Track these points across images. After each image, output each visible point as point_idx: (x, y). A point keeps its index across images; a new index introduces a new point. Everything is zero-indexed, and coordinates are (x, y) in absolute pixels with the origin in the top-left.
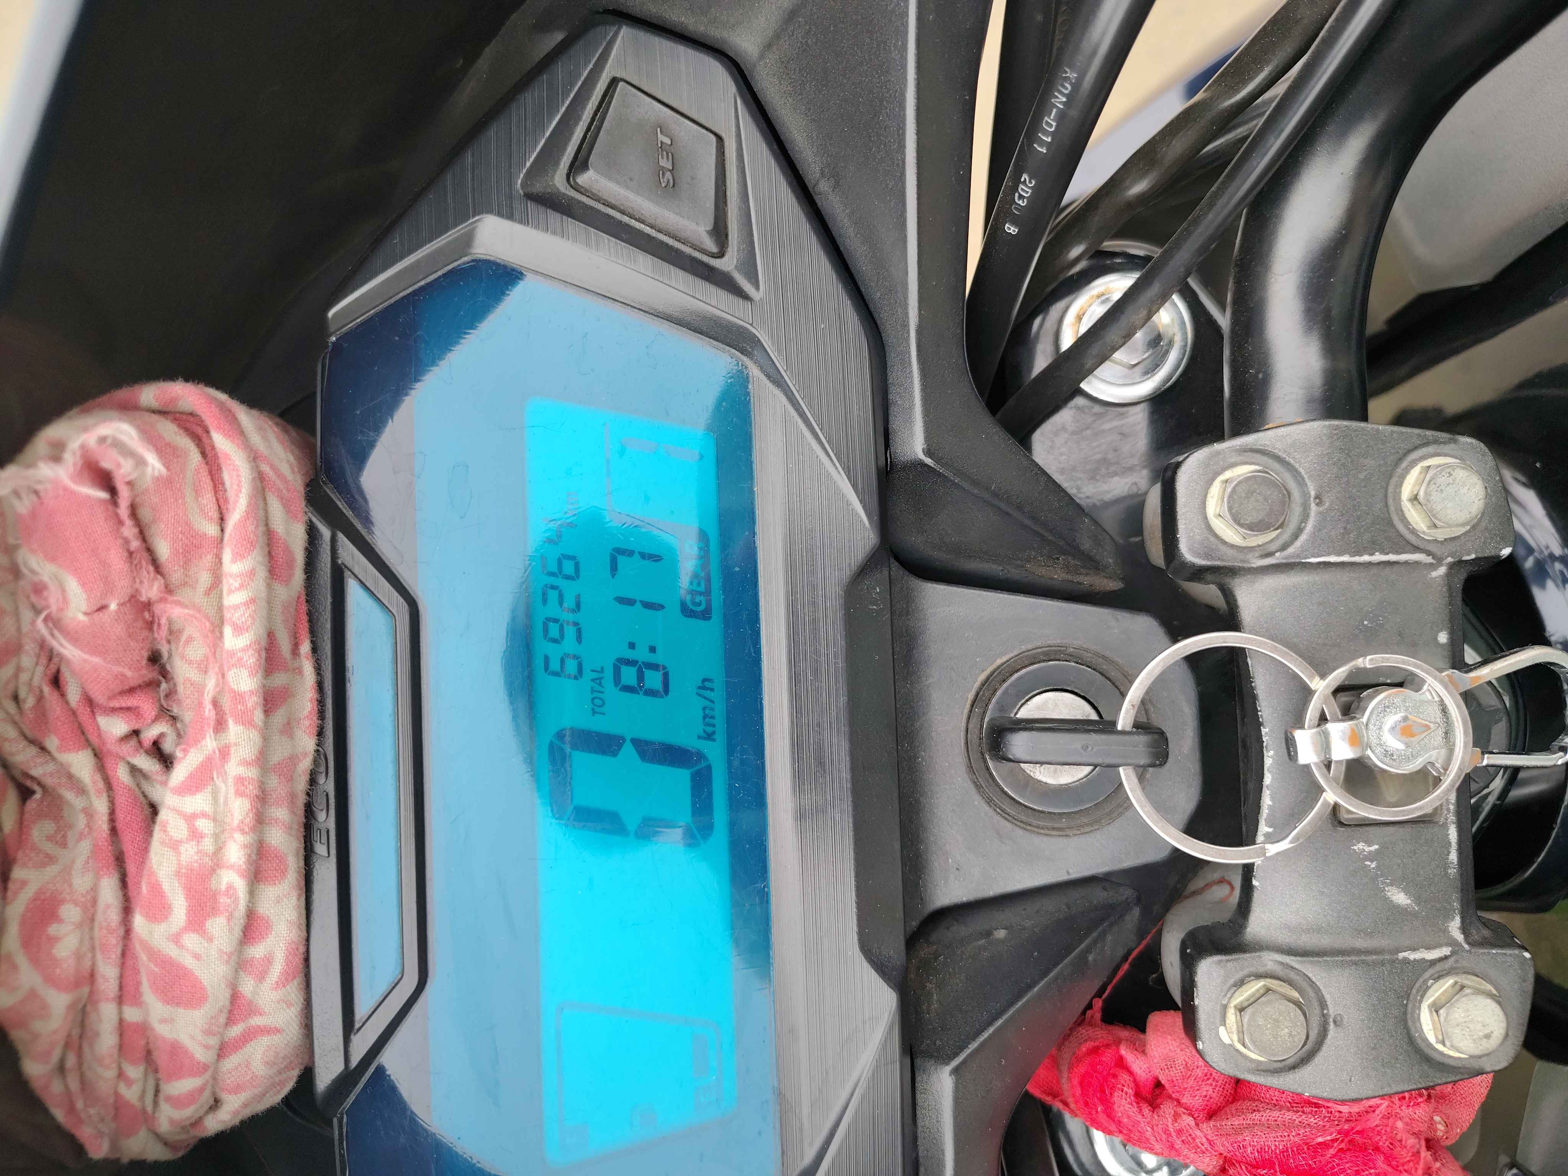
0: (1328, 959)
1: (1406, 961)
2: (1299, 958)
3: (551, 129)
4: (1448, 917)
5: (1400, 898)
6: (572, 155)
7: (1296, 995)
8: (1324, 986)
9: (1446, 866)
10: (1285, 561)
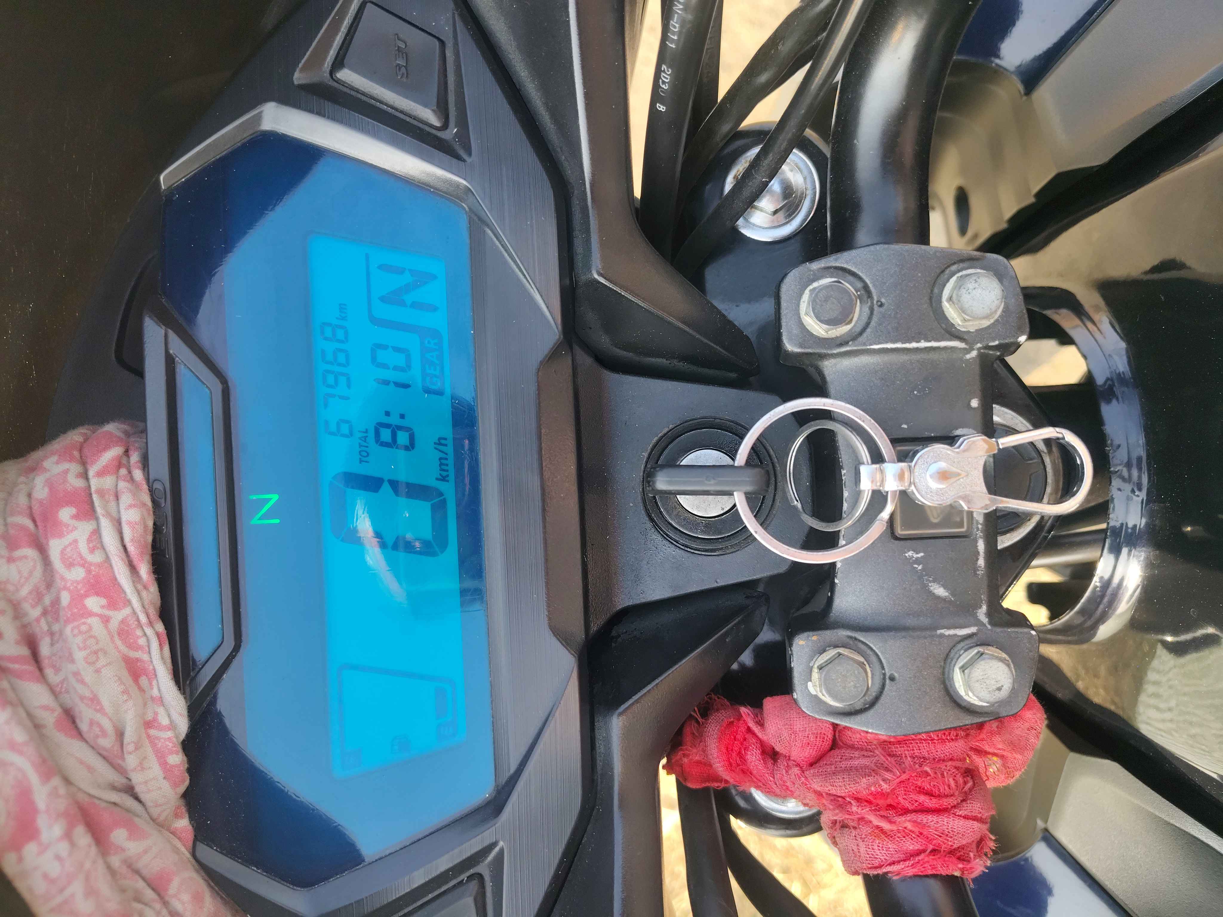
0: (885, 633)
1: (942, 636)
2: (864, 633)
4: (980, 606)
5: (940, 591)
6: (333, 57)
7: (861, 659)
8: (882, 653)
9: (975, 569)
10: (855, 348)
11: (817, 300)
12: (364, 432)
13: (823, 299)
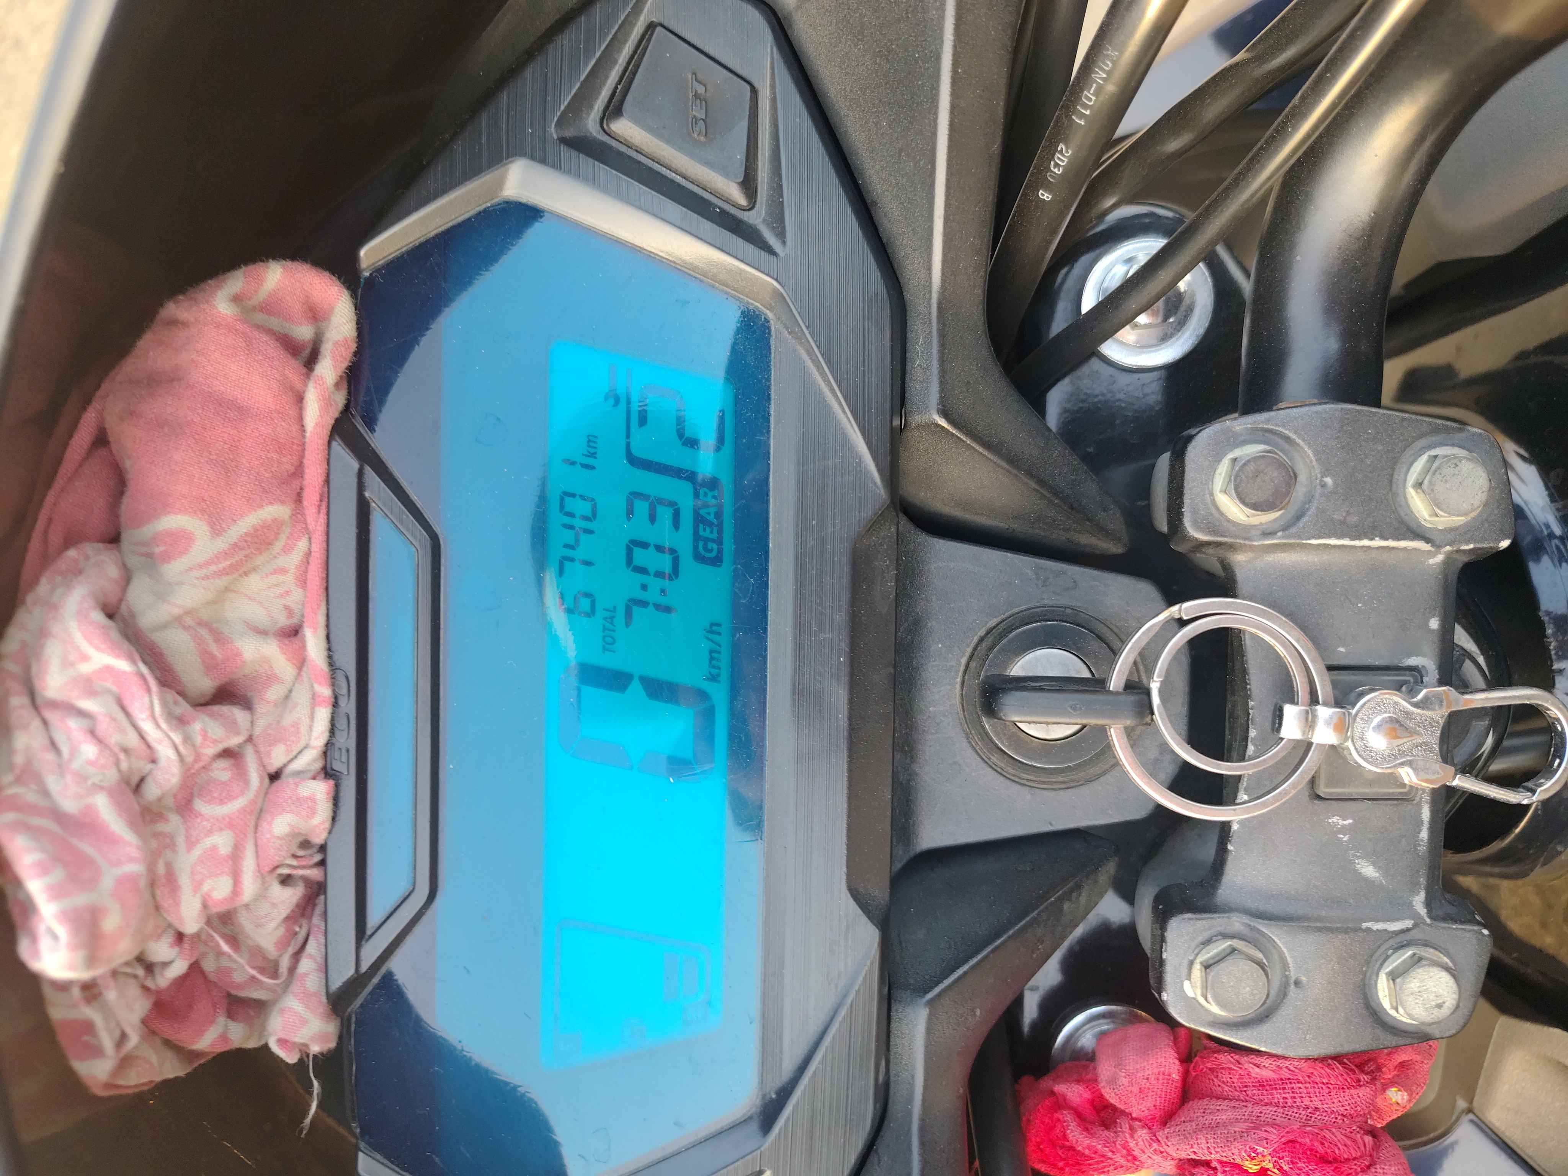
0: (1294, 924)
1: (1368, 930)
2: (1266, 922)
3: (586, 72)
4: (1414, 890)
5: (1368, 870)
6: (606, 100)
7: (1260, 955)
8: (1288, 949)
9: (1416, 843)
10: (1286, 541)
11: (1243, 476)
12: (611, 611)
13: (1251, 475)
